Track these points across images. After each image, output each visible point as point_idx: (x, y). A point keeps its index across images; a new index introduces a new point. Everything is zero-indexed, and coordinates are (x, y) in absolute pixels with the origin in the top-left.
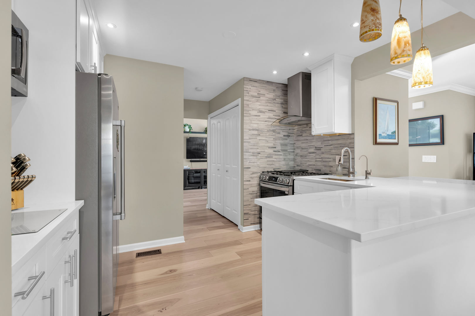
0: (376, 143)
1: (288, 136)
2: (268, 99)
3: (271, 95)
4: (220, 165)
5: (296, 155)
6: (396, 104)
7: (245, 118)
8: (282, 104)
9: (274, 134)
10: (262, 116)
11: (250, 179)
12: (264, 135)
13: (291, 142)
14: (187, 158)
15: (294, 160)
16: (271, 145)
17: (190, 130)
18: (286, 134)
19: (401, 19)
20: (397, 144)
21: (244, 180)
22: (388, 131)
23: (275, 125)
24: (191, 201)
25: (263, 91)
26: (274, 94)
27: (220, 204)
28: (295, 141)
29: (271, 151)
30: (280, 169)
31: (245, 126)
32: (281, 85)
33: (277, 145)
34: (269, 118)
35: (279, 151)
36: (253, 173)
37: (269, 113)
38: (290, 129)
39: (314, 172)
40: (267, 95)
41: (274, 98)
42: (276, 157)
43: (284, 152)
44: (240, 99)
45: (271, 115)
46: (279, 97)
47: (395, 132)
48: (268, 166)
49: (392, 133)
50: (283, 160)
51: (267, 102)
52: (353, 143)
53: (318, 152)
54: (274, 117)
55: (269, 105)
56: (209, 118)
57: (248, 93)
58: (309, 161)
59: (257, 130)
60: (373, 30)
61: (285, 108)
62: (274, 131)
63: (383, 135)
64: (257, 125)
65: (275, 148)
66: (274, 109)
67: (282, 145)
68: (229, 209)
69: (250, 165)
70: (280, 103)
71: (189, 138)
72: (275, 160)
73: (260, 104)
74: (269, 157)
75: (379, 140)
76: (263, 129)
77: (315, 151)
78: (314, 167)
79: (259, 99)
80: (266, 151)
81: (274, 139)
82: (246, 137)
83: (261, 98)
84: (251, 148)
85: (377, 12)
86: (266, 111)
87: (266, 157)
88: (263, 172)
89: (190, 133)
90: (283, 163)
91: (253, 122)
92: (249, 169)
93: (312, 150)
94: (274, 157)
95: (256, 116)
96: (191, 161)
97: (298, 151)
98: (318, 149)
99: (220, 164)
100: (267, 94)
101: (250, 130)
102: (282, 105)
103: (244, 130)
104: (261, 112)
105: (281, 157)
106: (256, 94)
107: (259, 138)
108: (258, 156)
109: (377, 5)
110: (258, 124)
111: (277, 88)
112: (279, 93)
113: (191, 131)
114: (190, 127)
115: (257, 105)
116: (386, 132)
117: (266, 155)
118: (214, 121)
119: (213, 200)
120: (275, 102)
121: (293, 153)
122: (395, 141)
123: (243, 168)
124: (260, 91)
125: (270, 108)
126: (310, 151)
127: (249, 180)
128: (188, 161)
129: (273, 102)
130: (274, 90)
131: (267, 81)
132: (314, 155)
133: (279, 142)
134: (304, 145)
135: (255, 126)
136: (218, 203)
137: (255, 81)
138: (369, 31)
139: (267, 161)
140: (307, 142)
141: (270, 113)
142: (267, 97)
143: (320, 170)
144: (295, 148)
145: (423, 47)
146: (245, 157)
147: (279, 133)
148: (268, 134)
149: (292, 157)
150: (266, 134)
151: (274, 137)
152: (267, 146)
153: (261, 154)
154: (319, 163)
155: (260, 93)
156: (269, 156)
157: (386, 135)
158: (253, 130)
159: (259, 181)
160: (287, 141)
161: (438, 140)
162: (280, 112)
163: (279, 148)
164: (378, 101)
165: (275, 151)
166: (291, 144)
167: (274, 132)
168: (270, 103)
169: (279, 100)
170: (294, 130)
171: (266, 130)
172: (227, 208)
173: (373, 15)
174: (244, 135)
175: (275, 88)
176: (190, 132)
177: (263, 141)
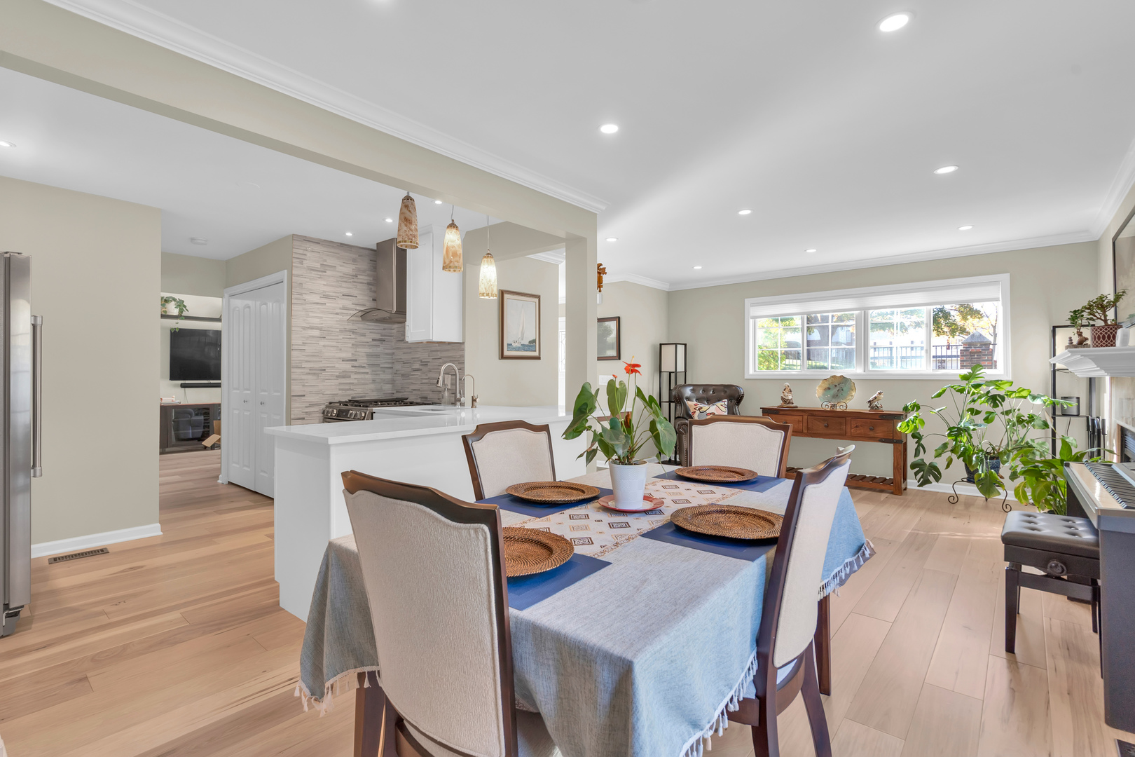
0: (502, 357)
1: (382, 340)
2: (342, 275)
3: (349, 269)
4: (249, 392)
5: (395, 374)
6: (537, 300)
7: (294, 307)
8: (369, 284)
9: (353, 336)
10: (330, 304)
11: (305, 416)
12: (334, 338)
13: (387, 351)
14: (173, 377)
15: (392, 382)
16: (348, 355)
17: (181, 311)
18: (378, 337)
19: (453, 225)
20: (538, 358)
21: (292, 416)
22: (522, 339)
23: (356, 321)
24: (180, 474)
25: (331, 261)
26: (354, 267)
27: (249, 470)
28: (394, 349)
29: (347, 366)
30: (365, 397)
31: (294, 321)
32: (367, 252)
33: (359, 355)
34: (344, 308)
35: (364, 367)
36: (311, 405)
37: (343, 299)
38: (384, 329)
39: (419, 401)
40: (339, 268)
41: (354, 273)
42: (356, 376)
43: (374, 369)
44: (286, 271)
45: (348, 303)
46: (364, 271)
47: (534, 341)
48: (340, 392)
49: (530, 342)
50: (371, 381)
51: (339, 279)
52: (463, 356)
53: (424, 369)
54: (353, 306)
55: (344, 285)
56: (226, 295)
57: (302, 263)
58: (412, 383)
59: (320, 329)
60: (405, 242)
61: (375, 292)
62: (353, 331)
63: (514, 345)
64: (318, 320)
65: (356, 360)
66: (355, 292)
67: (369, 355)
68: (266, 475)
69: (304, 391)
70: (366, 282)
71: (177, 331)
72: (356, 381)
73: (325, 283)
74: (344, 377)
75: (506, 353)
76: (331, 327)
77: (421, 367)
78: (419, 393)
79: (324, 274)
80: (337, 366)
81: (353, 345)
82: (296, 341)
83: (329, 273)
84: (306, 361)
85: (411, 223)
86: (337, 295)
87: (337, 377)
88: (330, 403)
89: (182, 319)
90: (372, 386)
91: (311, 314)
92: (303, 398)
93: (417, 366)
94: (354, 376)
95: (318, 304)
96: (183, 386)
97: (398, 366)
98: (425, 364)
99: (249, 390)
100: (341, 266)
101: (304, 328)
102: (370, 287)
103: (293, 329)
104: (328, 297)
105: (367, 376)
106: (318, 265)
107: (322, 343)
108: (320, 375)
109: (410, 214)
110: (321, 318)
111: (359, 256)
112: (364, 265)
113: (185, 314)
114: (181, 305)
115: (321, 285)
116: (520, 341)
117: (338, 374)
118: (238, 303)
119: (234, 465)
120: (355, 280)
121: (390, 370)
122: (536, 354)
123: (290, 397)
124: (325, 261)
125: (346, 291)
126: (413, 367)
127: (302, 416)
128: (175, 386)
129: (352, 280)
130: (354, 260)
131: (341, 244)
132: (418, 373)
133: (362, 351)
134: (405, 357)
135: (316, 322)
136: (245, 468)
137: (317, 242)
138: (402, 242)
139: (340, 383)
140: (410, 353)
141: (346, 299)
142: (341, 272)
143: (426, 398)
144: (393, 361)
145: (488, 254)
146: (293, 376)
147: (364, 335)
148: (341, 337)
149: (389, 377)
150: (338, 336)
151: (353, 341)
152: (340, 358)
153: (328, 372)
154: (426, 387)
155: (325, 263)
156: (344, 375)
157: (520, 345)
158: (312, 328)
159: (322, 418)
160: (379, 350)
161: (613, 353)
162: (367, 298)
163: (363, 360)
164: (506, 296)
165: (355, 367)
166: (387, 354)
167: (353, 333)
168: (346, 282)
169: (363, 278)
170: (393, 331)
171: (338, 330)
172: (262, 474)
173: (406, 226)
174: (293, 337)
175: (355, 256)
176: (181, 316)
177: (332, 349)
